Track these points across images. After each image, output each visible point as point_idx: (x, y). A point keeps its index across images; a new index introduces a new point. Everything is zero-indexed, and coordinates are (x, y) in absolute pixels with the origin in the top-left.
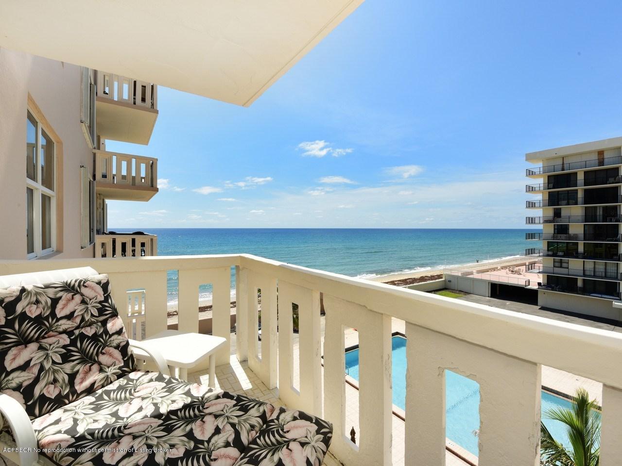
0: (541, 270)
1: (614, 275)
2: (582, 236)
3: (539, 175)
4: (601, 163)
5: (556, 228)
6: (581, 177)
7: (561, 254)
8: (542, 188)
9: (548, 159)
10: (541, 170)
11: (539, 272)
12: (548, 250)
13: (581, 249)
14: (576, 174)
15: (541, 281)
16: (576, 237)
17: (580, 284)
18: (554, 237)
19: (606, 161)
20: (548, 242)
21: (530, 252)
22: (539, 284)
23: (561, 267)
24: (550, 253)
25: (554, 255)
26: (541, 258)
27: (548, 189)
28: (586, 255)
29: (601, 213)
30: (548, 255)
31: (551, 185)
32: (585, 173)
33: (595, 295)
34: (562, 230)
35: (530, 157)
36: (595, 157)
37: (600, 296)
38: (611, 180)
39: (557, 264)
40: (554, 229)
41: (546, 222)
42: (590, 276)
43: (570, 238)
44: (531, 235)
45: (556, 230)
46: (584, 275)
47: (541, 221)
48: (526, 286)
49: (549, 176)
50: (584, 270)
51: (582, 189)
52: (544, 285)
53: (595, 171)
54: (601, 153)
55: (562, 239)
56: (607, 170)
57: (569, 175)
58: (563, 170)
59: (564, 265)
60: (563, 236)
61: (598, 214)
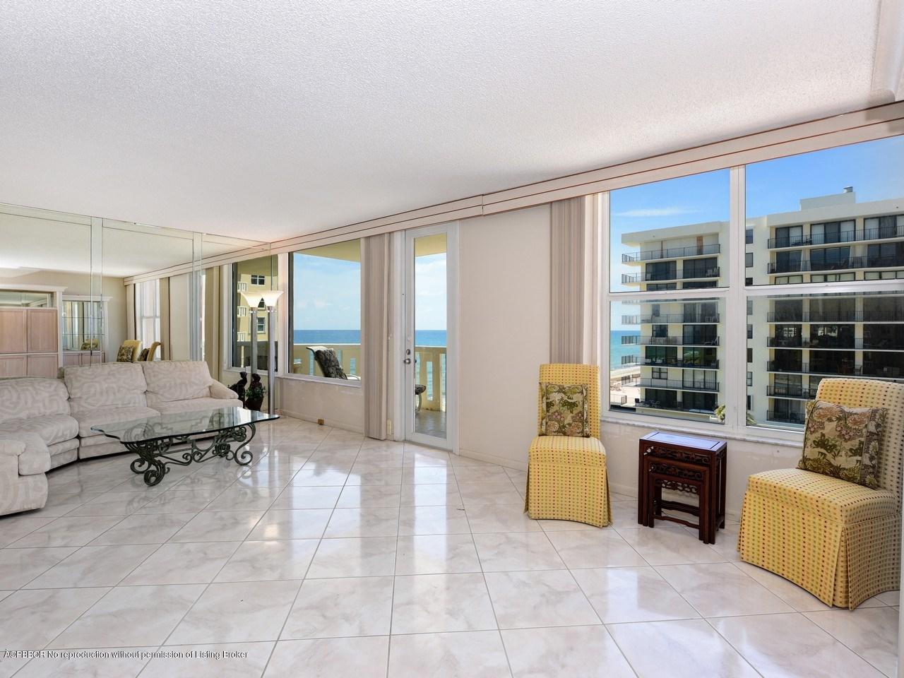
0: (638, 383)
1: (713, 386)
2: (680, 340)
3: (637, 263)
4: (700, 252)
5: (655, 329)
6: (680, 266)
7: (659, 361)
8: (639, 279)
9: (647, 243)
10: (639, 255)
11: (636, 386)
12: (646, 358)
13: (680, 356)
14: (675, 262)
15: (639, 397)
16: (675, 341)
17: (679, 398)
18: (651, 342)
19: (705, 249)
20: (646, 347)
21: (628, 360)
22: (637, 401)
23: (660, 378)
24: (649, 361)
25: (653, 364)
26: (639, 367)
27: (646, 280)
28: (686, 363)
29: (700, 311)
30: (647, 364)
31: (649, 276)
32: (685, 261)
33: (693, 410)
34: (661, 332)
35: (627, 239)
36: (694, 244)
37: (698, 411)
38: (710, 272)
39: (656, 375)
40: (653, 331)
41: (644, 321)
42: (689, 388)
43: (668, 342)
44: (627, 339)
45: (655, 332)
46: (684, 387)
47: (639, 321)
48: (622, 404)
49: (647, 264)
50: (683, 381)
51: (681, 282)
52: (642, 402)
53: (695, 260)
54: (700, 239)
55: (661, 343)
56: (706, 259)
57: (668, 263)
58: (662, 257)
59: (663, 376)
60: (662, 339)
61: (697, 313)
